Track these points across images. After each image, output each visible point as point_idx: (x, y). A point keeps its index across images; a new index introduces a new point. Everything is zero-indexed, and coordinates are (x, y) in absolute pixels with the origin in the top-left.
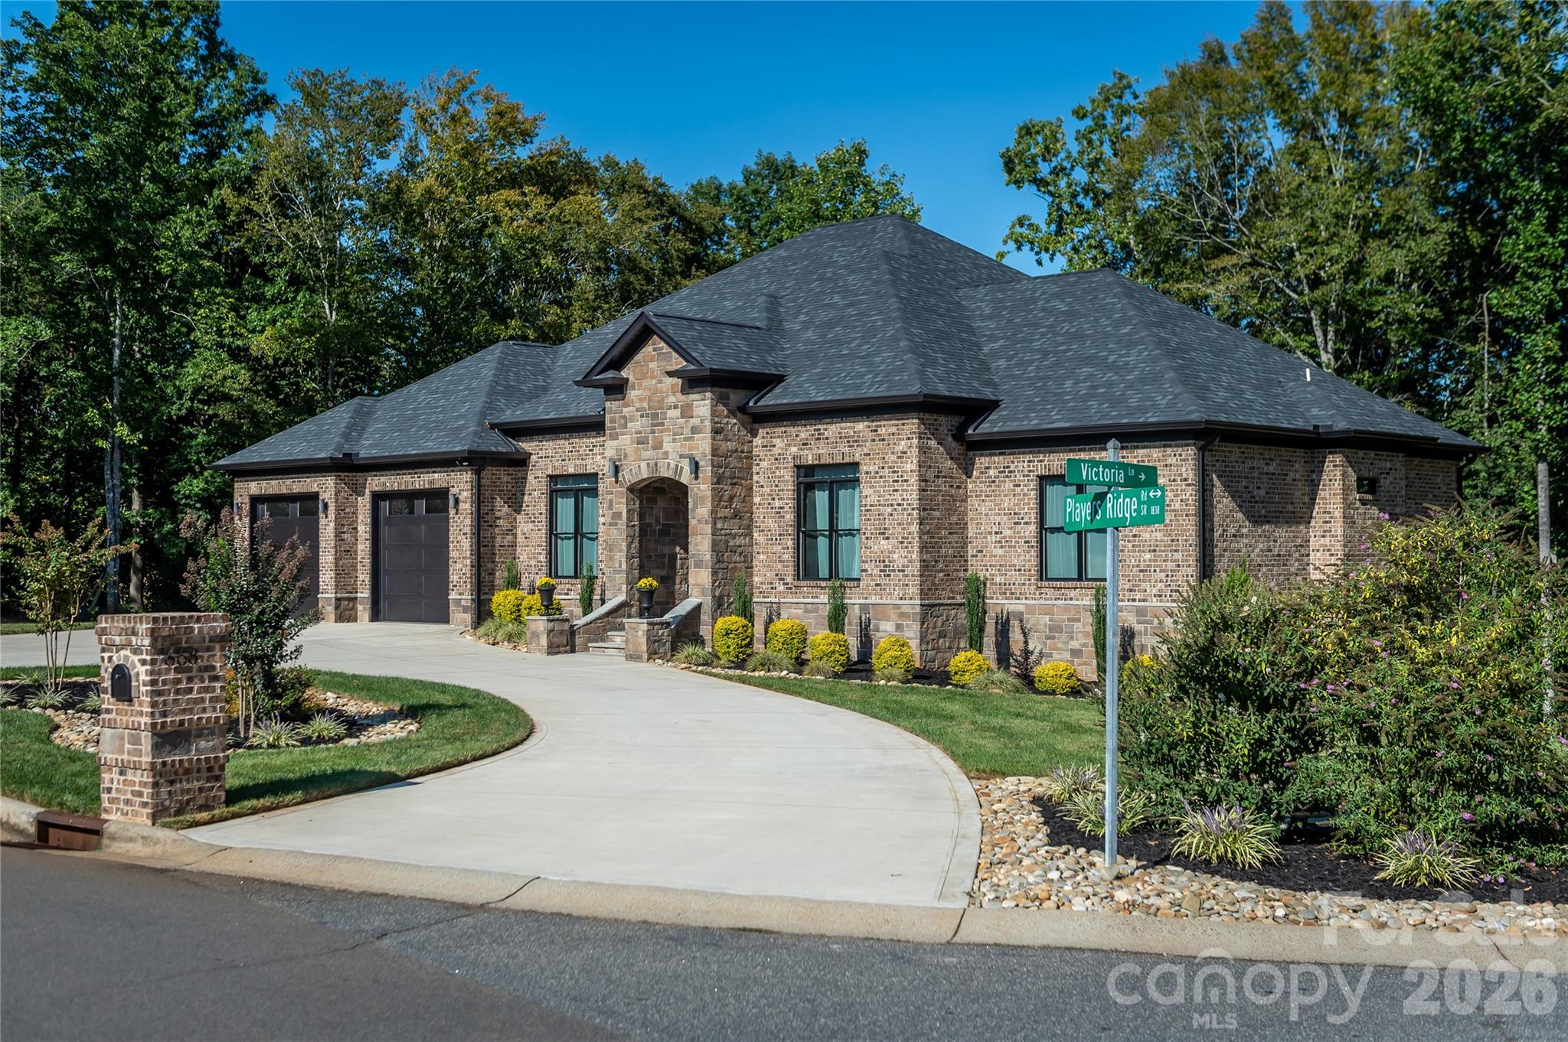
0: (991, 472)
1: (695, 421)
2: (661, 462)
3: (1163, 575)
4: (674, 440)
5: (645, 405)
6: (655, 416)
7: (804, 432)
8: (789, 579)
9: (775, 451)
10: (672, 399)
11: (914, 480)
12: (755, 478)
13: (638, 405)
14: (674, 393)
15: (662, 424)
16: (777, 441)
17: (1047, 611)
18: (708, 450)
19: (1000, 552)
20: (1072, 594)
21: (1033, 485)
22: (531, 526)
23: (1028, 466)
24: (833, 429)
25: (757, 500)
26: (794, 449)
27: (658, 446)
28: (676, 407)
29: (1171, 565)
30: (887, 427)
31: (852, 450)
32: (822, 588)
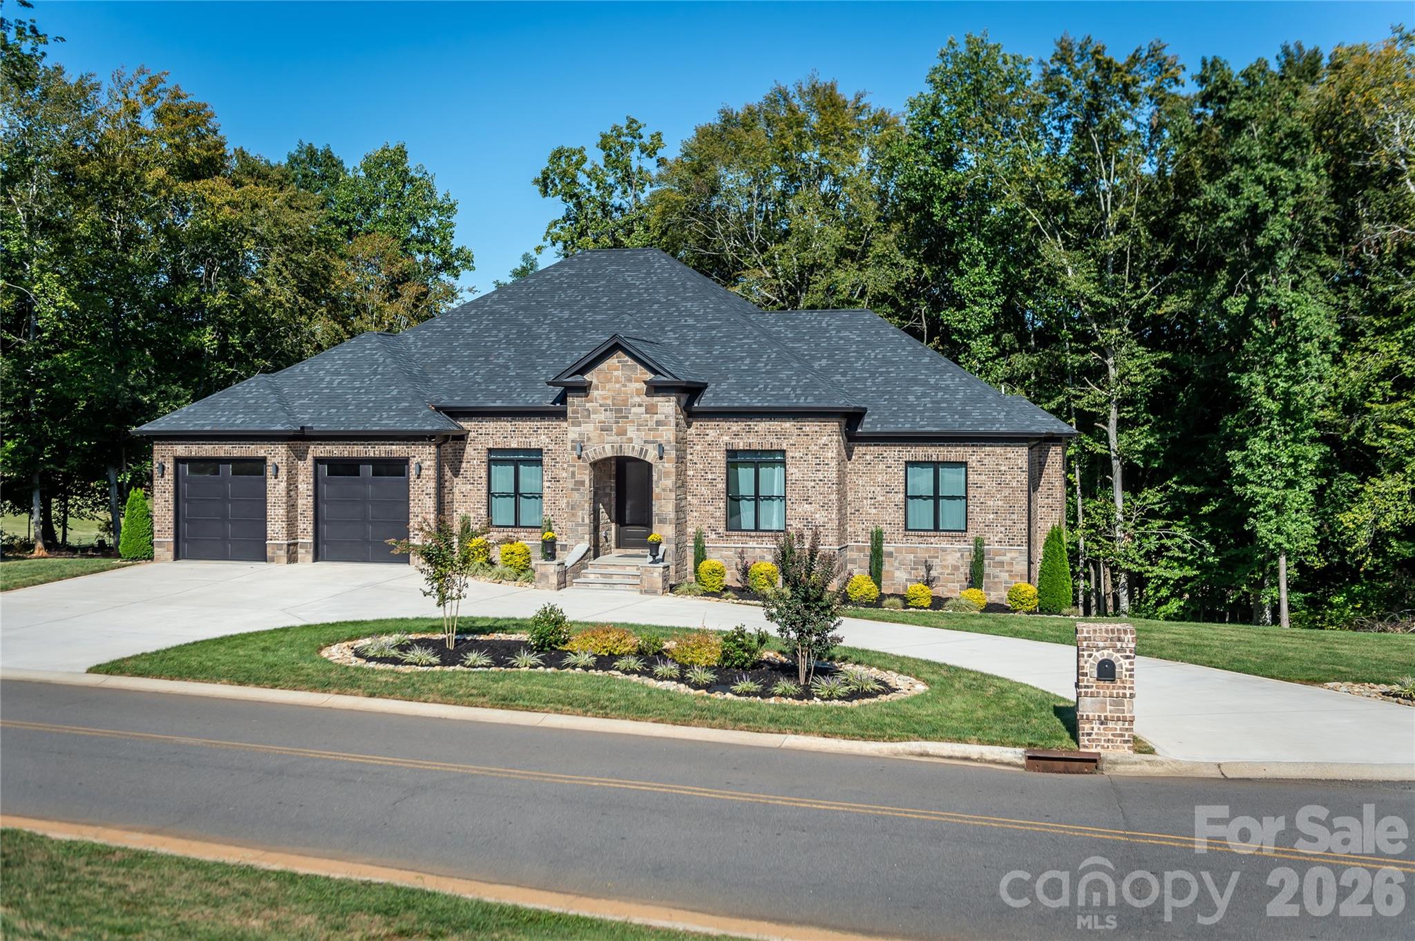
0: (868, 457)
1: (661, 417)
2: (625, 446)
3: (1003, 529)
4: (638, 430)
5: (609, 402)
6: (619, 411)
7: (736, 426)
8: (721, 530)
9: (708, 438)
10: (637, 400)
11: (834, 464)
12: (689, 457)
13: (601, 402)
14: (638, 395)
15: (627, 417)
16: (711, 432)
17: (913, 551)
18: (672, 438)
19: (874, 511)
20: (932, 540)
21: (902, 467)
22: (469, 487)
23: (896, 455)
24: (762, 426)
25: (690, 473)
26: (726, 438)
27: (622, 433)
28: (640, 405)
29: (1009, 523)
30: (811, 427)
31: (779, 441)
32: (751, 537)
